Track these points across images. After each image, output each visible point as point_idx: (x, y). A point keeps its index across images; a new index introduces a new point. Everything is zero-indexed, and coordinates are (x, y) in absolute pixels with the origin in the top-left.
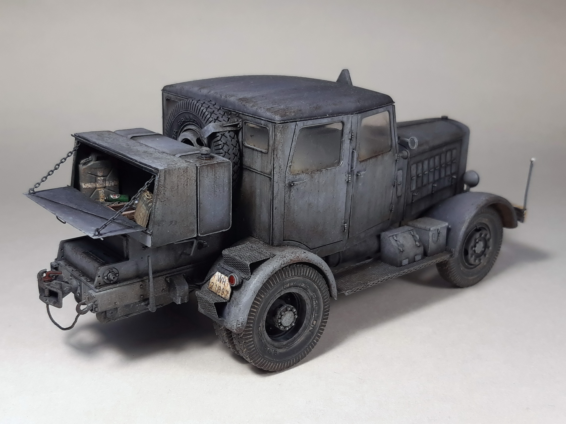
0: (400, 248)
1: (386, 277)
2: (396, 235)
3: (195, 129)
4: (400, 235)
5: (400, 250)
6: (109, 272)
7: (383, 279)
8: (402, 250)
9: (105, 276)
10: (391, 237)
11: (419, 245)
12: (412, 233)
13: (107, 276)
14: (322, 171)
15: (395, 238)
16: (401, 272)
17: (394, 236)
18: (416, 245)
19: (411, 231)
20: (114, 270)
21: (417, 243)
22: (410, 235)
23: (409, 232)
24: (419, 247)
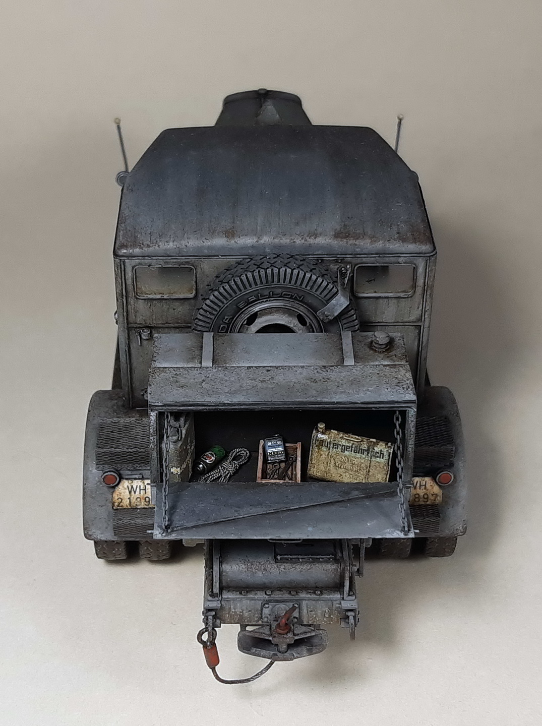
3: (284, 305)
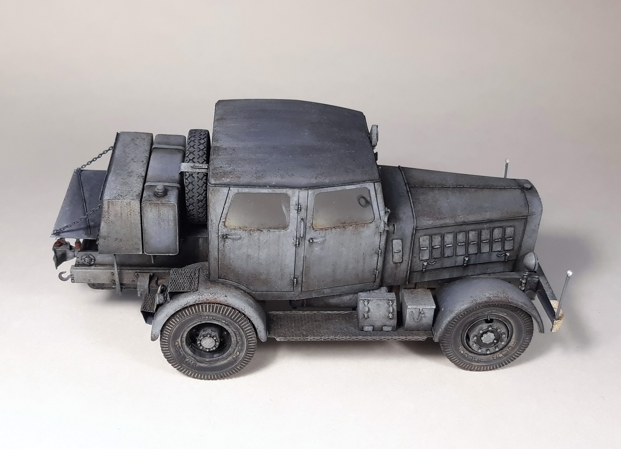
0: (365, 314)
1: (332, 337)
2: (369, 300)
4: (374, 301)
5: (365, 316)
6: (86, 257)
7: (327, 338)
8: (366, 317)
9: (83, 259)
10: (362, 301)
11: (391, 317)
12: (391, 303)
13: (84, 259)
14: (263, 231)
15: (366, 303)
16: (353, 337)
17: (366, 301)
18: (388, 317)
19: (390, 301)
20: (90, 256)
21: (391, 315)
22: (386, 305)
23: (388, 301)
24: (391, 319)
